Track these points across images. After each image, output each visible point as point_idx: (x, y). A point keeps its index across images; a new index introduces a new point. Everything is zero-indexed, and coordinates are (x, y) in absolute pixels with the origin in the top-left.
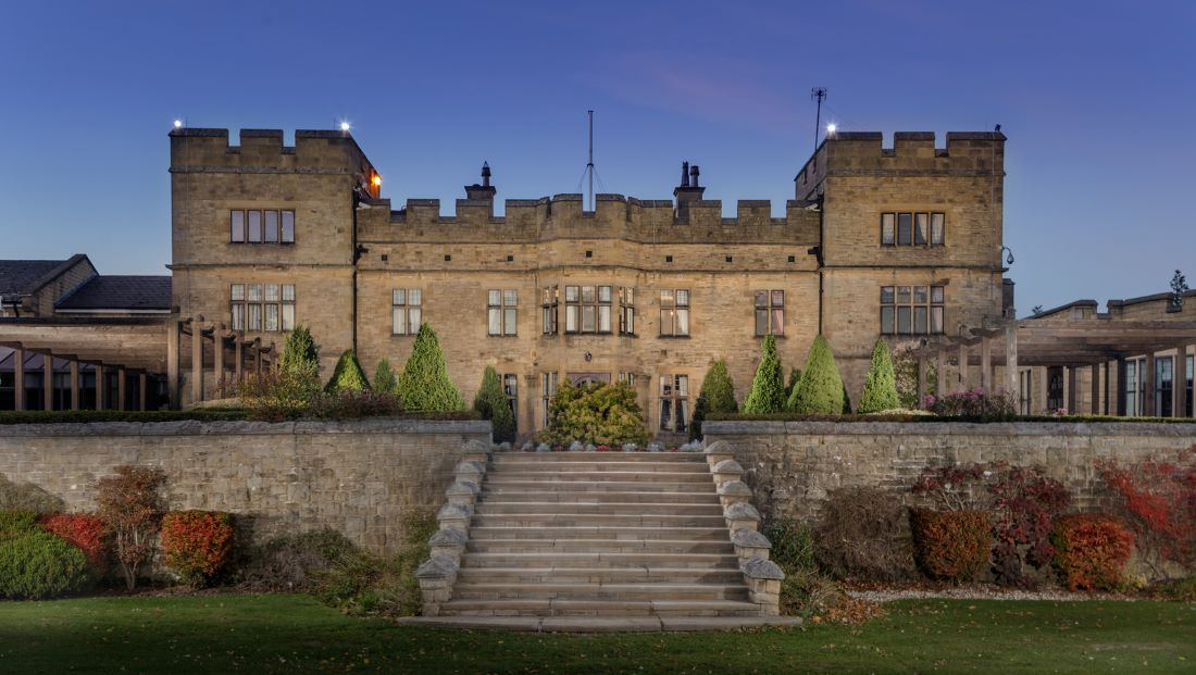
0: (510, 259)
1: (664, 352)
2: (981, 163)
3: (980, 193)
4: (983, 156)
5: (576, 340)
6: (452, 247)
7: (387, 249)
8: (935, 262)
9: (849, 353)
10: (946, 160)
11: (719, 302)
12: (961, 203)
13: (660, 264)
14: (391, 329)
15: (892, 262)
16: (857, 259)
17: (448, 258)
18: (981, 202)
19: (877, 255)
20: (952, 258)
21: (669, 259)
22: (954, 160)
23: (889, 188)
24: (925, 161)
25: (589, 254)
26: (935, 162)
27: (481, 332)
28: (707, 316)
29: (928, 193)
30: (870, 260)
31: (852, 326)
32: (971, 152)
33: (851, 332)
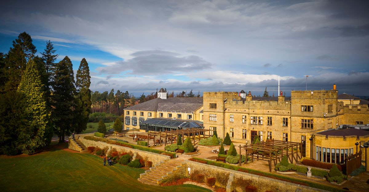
0: (245, 111)
1: (268, 128)
2: (320, 97)
3: (319, 102)
4: (320, 95)
5: (252, 126)
6: (237, 109)
7: (229, 109)
8: (311, 115)
9: (295, 131)
10: (313, 96)
11: (276, 120)
12: (316, 104)
13: (267, 113)
14: (230, 121)
15: (303, 115)
16: (297, 114)
17: (237, 110)
18: (320, 104)
19: (300, 114)
20: (314, 115)
21: (268, 112)
22: (314, 96)
23: (302, 101)
24: (309, 96)
25: (254, 111)
26: (310, 97)
27: (241, 122)
28: (274, 122)
29: (309, 102)
30: (299, 115)
31: (296, 126)
32: (318, 95)
33: (296, 127)
